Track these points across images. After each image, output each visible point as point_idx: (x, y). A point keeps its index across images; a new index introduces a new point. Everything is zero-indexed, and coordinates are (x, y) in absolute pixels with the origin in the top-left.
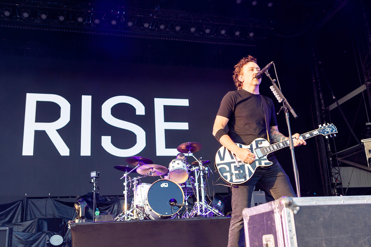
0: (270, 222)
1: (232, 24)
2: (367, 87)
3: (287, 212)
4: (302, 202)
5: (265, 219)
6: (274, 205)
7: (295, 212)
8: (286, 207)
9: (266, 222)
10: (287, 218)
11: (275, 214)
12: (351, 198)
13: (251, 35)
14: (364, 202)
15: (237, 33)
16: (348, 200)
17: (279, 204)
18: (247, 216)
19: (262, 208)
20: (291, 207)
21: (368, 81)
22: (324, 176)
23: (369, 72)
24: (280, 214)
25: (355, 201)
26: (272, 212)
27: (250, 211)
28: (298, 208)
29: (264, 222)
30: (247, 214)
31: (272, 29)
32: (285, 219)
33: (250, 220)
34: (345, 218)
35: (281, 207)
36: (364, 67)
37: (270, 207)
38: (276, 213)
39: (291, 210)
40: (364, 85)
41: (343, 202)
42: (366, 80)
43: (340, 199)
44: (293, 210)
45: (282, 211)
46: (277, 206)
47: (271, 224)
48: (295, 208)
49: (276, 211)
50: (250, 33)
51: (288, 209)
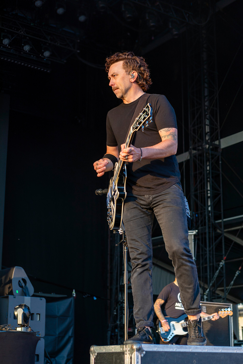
0: (119, 361)
1: (21, 32)
2: (191, 157)
3: (136, 355)
4: (148, 348)
5: (114, 357)
6: (126, 348)
7: (142, 355)
8: (136, 351)
9: (115, 360)
10: (136, 360)
11: (125, 355)
12: (182, 347)
13: (47, 54)
14: (190, 350)
15: (27, 48)
16: (179, 348)
17: (131, 348)
18: (95, 353)
19: (113, 348)
20: (140, 351)
21: (194, 149)
22: (111, 273)
23: (197, 137)
24: (130, 356)
25: (184, 349)
26: (123, 353)
27: (99, 348)
28: (144, 352)
29: (113, 360)
30: (96, 351)
31: (78, 51)
32: (134, 360)
33: (97, 356)
34: (176, 362)
35: (132, 350)
36: (192, 129)
37: (121, 349)
38: (127, 354)
39: (139, 354)
40: (187, 153)
41: (175, 349)
42: (190, 147)
43: (173, 347)
44: (141, 354)
45: (133, 354)
46: (129, 349)
47: (120, 362)
48: (142, 352)
49: (128, 353)
50: (45, 51)
51: (138, 353)
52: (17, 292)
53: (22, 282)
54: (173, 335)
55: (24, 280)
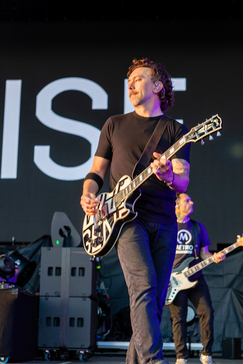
52: (58, 242)
53: (64, 230)
54: (176, 292)
55: (67, 228)
